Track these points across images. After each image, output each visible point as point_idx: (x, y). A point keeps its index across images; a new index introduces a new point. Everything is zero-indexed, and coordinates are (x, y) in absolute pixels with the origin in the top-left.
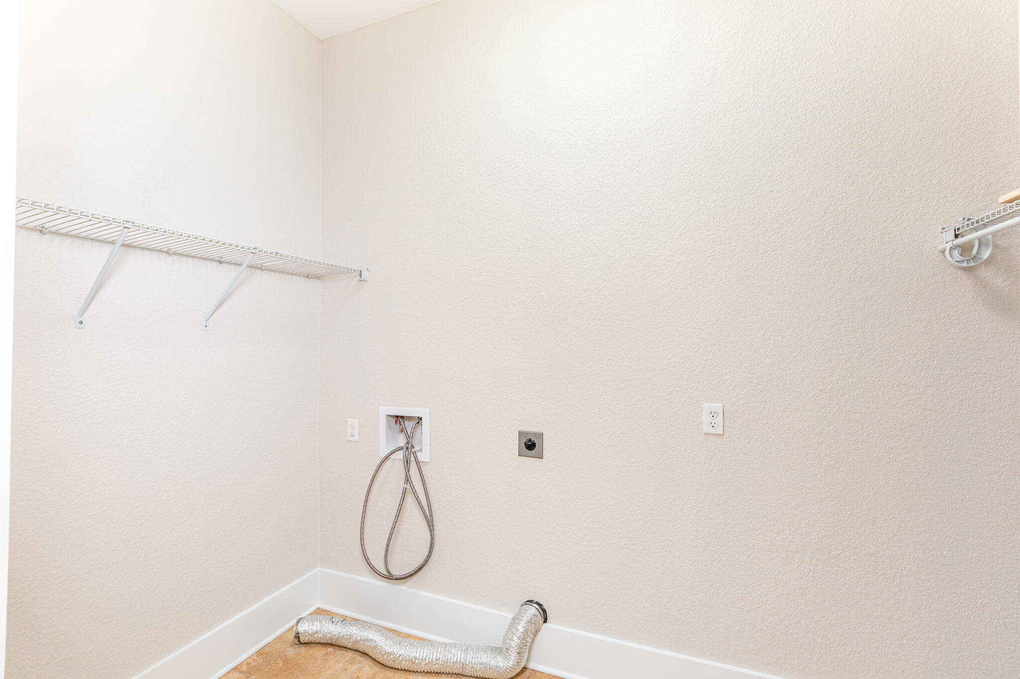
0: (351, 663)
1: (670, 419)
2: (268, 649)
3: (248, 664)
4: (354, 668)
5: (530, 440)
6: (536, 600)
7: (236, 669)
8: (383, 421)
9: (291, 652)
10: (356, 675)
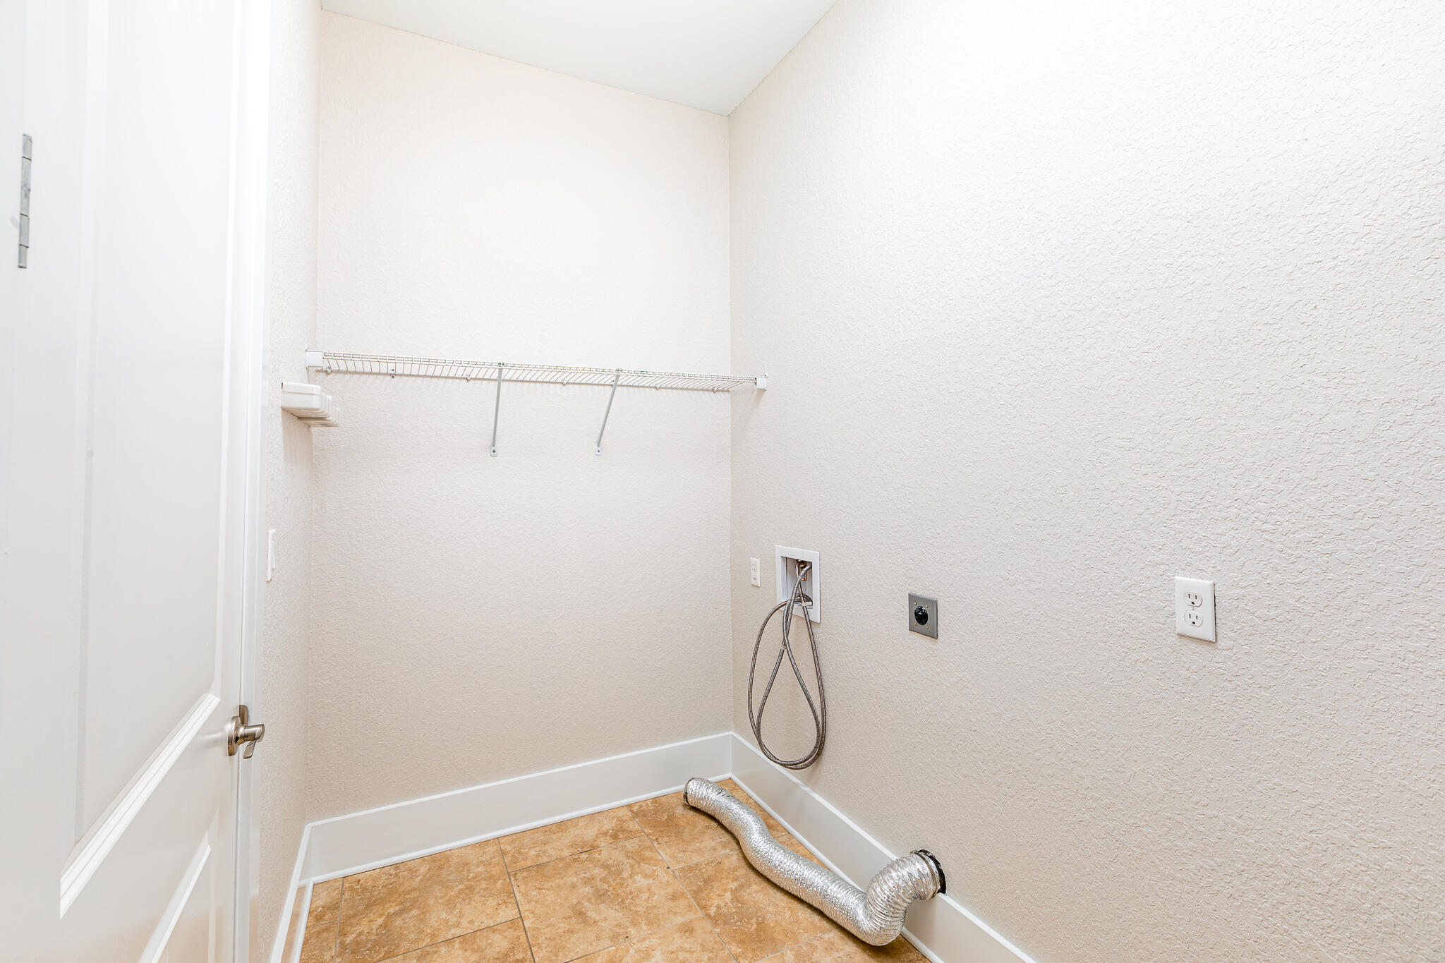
0: (724, 846)
1: (1117, 599)
2: (663, 799)
3: (641, 806)
4: (723, 852)
5: (921, 609)
6: (932, 853)
7: (629, 806)
8: (780, 564)
9: (680, 810)
10: (719, 860)
